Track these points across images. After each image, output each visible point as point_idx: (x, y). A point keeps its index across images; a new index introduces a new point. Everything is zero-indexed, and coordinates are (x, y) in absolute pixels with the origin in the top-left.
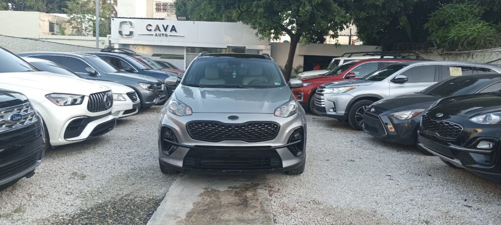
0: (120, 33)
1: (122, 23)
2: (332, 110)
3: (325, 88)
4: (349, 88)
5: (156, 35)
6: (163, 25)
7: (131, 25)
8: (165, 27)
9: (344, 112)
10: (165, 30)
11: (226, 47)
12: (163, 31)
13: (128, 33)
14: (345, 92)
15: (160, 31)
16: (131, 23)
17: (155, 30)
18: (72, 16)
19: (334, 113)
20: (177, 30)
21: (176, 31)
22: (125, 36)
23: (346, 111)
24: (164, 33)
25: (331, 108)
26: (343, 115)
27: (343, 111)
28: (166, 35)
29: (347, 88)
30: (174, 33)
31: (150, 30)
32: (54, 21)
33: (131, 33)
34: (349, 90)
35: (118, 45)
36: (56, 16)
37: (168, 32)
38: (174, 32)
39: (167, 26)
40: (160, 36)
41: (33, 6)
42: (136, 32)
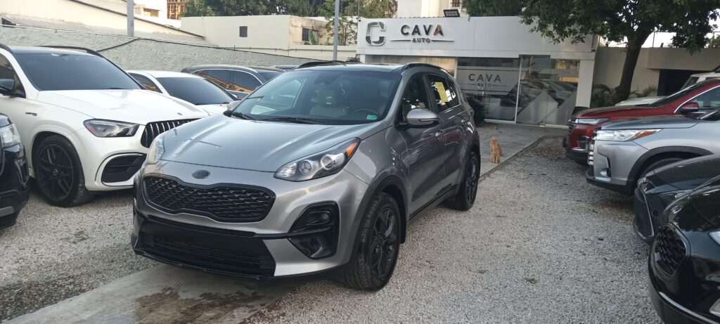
0: (368, 39)
1: (370, 25)
2: (604, 173)
3: (600, 129)
4: (642, 132)
5: (414, 41)
6: (425, 27)
7: (382, 28)
8: (427, 28)
9: (626, 179)
10: (427, 32)
11: (518, 57)
12: (424, 35)
13: (378, 40)
14: (632, 140)
15: (419, 34)
16: (382, 25)
17: (413, 34)
18: (331, 20)
19: (607, 180)
20: (443, 32)
21: (442, 34)
22: (373, 44)
23: (629, 177)
24: (426, 37)
25: (603, 170)
26: (625, 184)
27: (624, 177)
28: (428, 41)
29: (637, 132)
30: (439, 37)
31: (407, 34)
32: (309, 26)
33: (382, 39)
34: (638, 136)
35: (364, 56)
36: (311, 20)
37: (431, 36)
38: (439, 35)
39: (430, 26)
40: (420, 42)
41: (298, 8)
42: (389, 37)
